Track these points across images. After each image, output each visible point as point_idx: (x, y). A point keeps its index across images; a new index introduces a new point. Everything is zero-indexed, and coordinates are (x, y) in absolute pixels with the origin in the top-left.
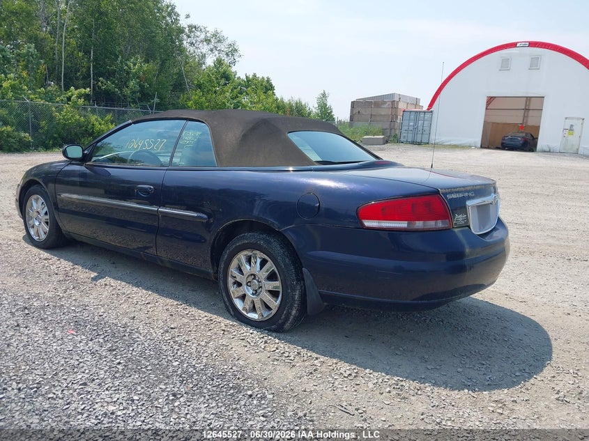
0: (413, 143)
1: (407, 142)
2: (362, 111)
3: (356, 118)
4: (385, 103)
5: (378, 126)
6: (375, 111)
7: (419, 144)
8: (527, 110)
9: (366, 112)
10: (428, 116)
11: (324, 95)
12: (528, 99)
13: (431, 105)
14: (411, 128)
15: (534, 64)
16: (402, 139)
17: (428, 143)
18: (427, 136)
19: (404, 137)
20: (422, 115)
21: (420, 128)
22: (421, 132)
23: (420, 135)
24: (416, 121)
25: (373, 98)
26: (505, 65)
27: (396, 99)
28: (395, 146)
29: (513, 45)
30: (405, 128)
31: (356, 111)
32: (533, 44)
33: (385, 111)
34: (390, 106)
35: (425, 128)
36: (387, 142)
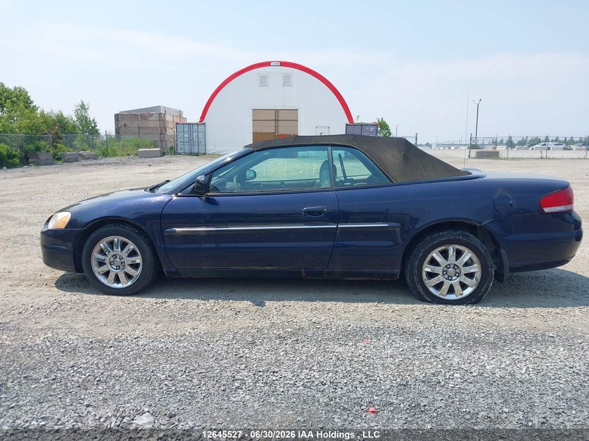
0: (191, 154)
1: (185, 154)
2: (129, 124)
3: (122, 131)
4: (152, 115)
5: (149, 139)
6: (142, 124)
7: (197, 155)
8: (277, 120)
9: (133, 125)
10: (201, 128)
11: (83, 107)
12: (277, 111)
13: (203, 117)
14: (187, 140)
15: (287, 81)
16: (179, 151)
17: (205, 154)
18: (203, 147)
19: (181, 148)
20: (195, 127)
21: (196, 140)
22: (197, 143)
23: (197, 147)
24: (190, 133)
25: (137, 110)
26: (263, 81)
27: (163, 112)
28: (174, 158)
29: (267, 64)
30: (180, 140)
31: (121, 124)
32: (283, 64)
33: (153, 123)
34: (158, 118)
35: (200, 140)
36: (163, 154)
